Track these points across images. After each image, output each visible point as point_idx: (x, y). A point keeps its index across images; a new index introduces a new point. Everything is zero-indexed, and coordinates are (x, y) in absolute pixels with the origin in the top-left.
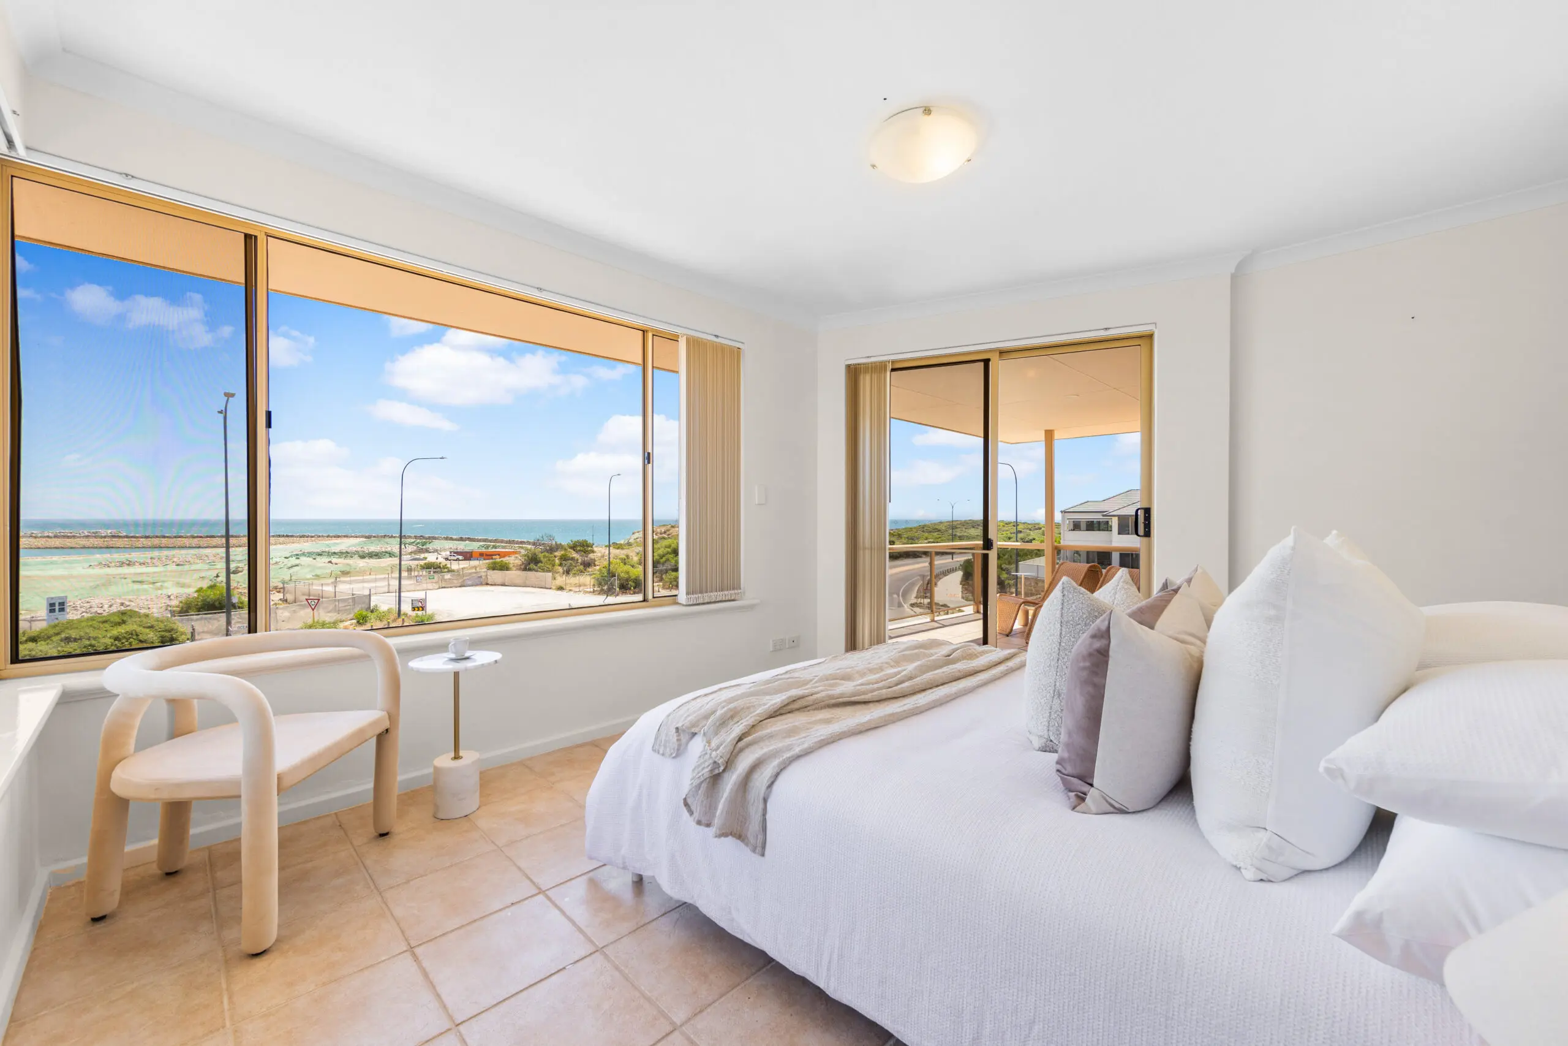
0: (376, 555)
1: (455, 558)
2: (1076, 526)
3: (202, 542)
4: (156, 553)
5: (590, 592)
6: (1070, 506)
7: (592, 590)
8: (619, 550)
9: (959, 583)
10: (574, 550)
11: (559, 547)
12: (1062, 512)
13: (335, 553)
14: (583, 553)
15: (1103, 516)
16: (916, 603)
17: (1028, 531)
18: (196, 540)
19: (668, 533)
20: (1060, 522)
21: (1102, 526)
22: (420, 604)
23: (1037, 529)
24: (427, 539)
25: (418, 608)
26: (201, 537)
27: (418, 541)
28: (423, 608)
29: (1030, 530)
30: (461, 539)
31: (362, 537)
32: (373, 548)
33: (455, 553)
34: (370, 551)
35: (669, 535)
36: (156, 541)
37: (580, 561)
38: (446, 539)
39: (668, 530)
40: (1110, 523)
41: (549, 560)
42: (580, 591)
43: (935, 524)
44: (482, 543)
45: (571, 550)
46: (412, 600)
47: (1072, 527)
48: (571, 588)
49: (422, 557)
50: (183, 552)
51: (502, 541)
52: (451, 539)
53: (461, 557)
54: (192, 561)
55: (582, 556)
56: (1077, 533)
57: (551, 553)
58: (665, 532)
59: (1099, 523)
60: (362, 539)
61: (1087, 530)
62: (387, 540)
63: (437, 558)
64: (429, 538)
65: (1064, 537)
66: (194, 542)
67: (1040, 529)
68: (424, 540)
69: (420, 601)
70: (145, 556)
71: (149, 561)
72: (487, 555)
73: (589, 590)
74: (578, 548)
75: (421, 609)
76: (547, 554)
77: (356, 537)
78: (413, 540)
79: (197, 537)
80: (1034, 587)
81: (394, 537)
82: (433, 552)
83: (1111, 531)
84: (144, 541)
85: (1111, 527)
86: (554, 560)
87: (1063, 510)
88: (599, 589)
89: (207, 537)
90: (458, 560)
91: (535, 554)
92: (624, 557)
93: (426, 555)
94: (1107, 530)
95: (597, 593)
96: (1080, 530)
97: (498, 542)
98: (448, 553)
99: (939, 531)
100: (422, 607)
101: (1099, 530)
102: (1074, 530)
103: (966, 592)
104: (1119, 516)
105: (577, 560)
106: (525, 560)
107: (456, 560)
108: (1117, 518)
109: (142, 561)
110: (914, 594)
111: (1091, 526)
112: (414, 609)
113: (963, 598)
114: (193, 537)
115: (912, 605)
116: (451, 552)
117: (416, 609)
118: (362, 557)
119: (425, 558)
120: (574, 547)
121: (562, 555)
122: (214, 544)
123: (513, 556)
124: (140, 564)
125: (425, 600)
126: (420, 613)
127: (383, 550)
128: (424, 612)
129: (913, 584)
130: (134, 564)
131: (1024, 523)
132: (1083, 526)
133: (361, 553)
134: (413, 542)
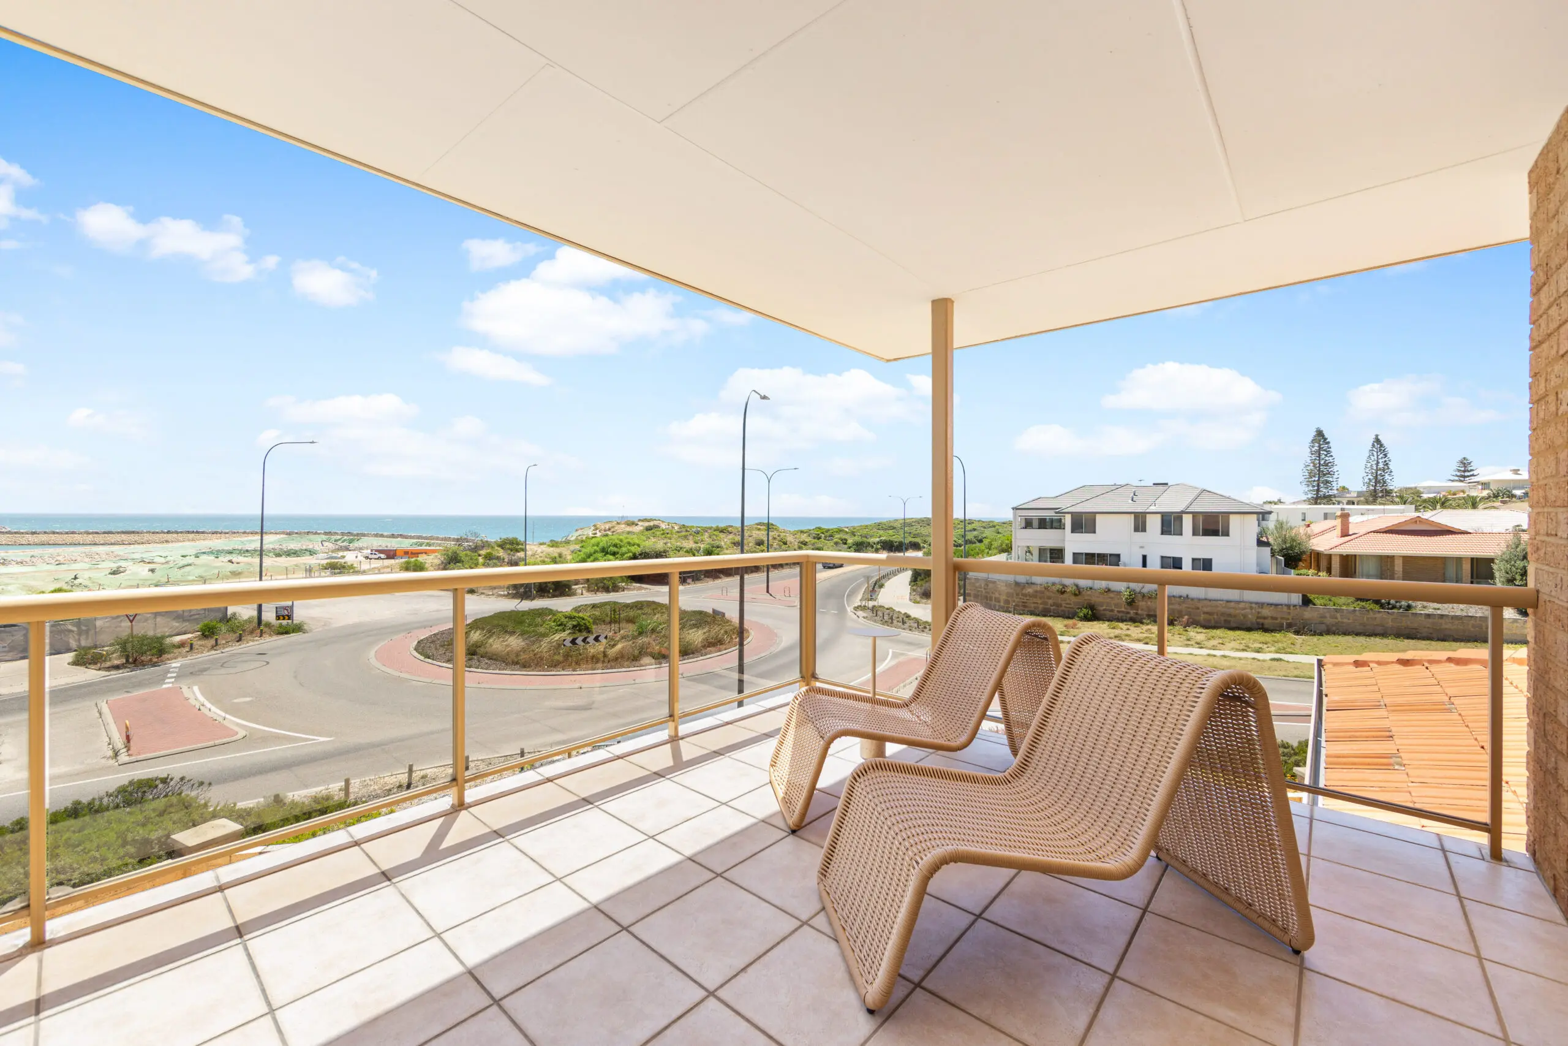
0: (295, 554)
1: (376, 557)
2: (1028, 524)
3: (99, 539)
4: (37, 551)
5: (504, 595)
6: (1022, 503)
7: (506, 593)
8: (552, 549)
9: (908, 584)
10: (502, 548)
11: (485, 544)
12: (1013, 509)
13: (247, 551)
14: (509, 552)
15: (1056, 513)
16: (860, 606)
17: (982, 529)
18: (91, 536)
19: (612, 530)
20: (1012, 520)
21: (1055, 524)
22: (286, 613)
23: (990, 527)
24: (355, 535)
25: (283, 616)
26: (97, 533)
27: (345, 537)
28: (290, 617)
29: (985, 528)
30: (393, 536)
31: (283, 533)
32: (293, 545)
33: (376, 551)
34: (289, 548)
35: (613, 532)
36: (44, 538)
37: (506, 560)
38: (376, 535)
39: (613, 527)
40: (1063, 521)
41: (471, 559)
42: (493, 595)
43: (890, 522)
44: (415, 541)
45: (499, 549)
46: (277, 608)
47: (1023, 525)
48: (483, 591)
49: (339, 556)
50: (72, 549)
51: (437, 539)
52: (382, 536)
53: (383, 556)
54: (79, 558)
55: (509, 554)
56: (1029, 531)
57: (476, 552)
58: (609, 529)
59: (1052, 521)
60: (282, 536)
61: (1039, 528)
62: (311, 537)
63: (356, 557)
64: (358, 535)
65: (1015, 536)
66: (90, 538)
67: (994, 526)
68: (351, 537)
69: (285, 608)
70: (28, 552)
71: (28, 559)
72: (412, 553)
73: (502, 593)
74: (508, 546)
75: (287, 618)
76: (468, 552)
77: (276, 533)
78: (339, 537)
79: (93, 533)
80: (985, 589)
81: (319, 534)
82: (354, 550)
83: (1064, 529)
84: (31, 538)
85: (1064, 525)
86: (477, 559)
87: (1015, 506)
88: (514, 592)
89: (105, 533)
90: (379, 558)
91: (456, 553)
92: (557, 555)
93: (345, 553)
94: (1060, 529)
95: (510, 596)
96: (1033, 528)
97: (433, 539)
98: (369, 551)
99: (894, 528)
100: (287, 615)
101: (1052, 528)
102: (1026, 528)
103: (914, 593)
104: (1071, 513)
105: (504, 559)
106: (445, 559)
107: (378, 559)
108: (1070, 515)
109: (19, 560)
110: (860, 597)
111: (1043, 524)
112: (278, 617)
113: (910, 600)
114: (88, 533)
115: (856, 608)
116: (372, 550)
117: (282, 618)
118: (278, 555)
119: (343, 557)
120: (502, 545)
121: (487, 553)
122: (113, 541)
123: (434, 554)
124: (17, 563)
125: (292, 607)
126: (284, 622)
127: (304, 547)
128: (290, 621)
129: (859, 586)
130: (10, 563)
131: (979, 521)
132: (1035, 523)
133: (277, 552)
134: (340, 539)
